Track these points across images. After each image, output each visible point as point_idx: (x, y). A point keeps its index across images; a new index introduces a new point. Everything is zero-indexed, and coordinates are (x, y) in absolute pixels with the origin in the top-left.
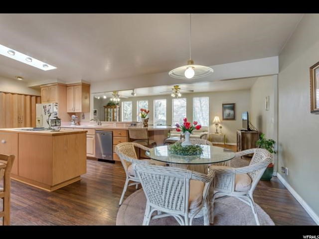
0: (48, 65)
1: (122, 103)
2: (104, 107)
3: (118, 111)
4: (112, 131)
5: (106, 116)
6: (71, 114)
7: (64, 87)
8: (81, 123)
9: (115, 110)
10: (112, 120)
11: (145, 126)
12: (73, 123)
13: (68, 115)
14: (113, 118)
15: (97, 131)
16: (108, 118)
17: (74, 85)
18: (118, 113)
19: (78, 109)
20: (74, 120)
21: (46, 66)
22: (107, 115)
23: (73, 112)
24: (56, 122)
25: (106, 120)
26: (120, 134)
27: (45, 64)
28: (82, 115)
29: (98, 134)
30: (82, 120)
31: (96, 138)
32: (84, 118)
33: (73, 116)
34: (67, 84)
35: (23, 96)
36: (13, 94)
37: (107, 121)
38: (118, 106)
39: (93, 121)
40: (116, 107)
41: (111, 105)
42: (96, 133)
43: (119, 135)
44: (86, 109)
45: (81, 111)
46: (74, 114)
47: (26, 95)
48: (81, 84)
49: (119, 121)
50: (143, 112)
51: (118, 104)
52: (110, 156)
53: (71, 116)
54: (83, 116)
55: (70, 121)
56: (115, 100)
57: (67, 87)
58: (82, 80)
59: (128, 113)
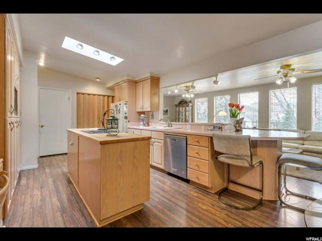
0: (115, 57)
1: (196, 100)
2: (176, 105)
3: (190, 109)
4: (186, 137)
5: (177, 117)
6: (140, 113)
7: (134, 84)
8: (150, 124)
9: (187, 108)
10: (184, 120)
11: (237, 131)
12: (142, 123)
13: (137, 114)
14: (185, 118)
15: (167, 135)
16: (179, 118)
17: (142, 81)
18: (190, 113)
19: (147, 108)
20: (143, 120)
21: (113, 58)
22: (179, 115)
23: (141, 110)
24: (112, 123)
25: (177, 121)
26: (198, 141)
27: (112, 56)
28: (151, 113)
29: (168, 140)
30: (151, 120)
31: (165, 144)
32: (153, 118)
33: (142, 115)
34: (136, 80)
35: (102, 96)
36: (94, 95)
37: (179, 121)
38: (190, 104)
39: (162, 122)
40: (188, 106)
41: (183, 103)
42: (165, 137)
43: (197, 144)
44: (155, 107)
45: (149, 110)
46: (143, 113)
47: (104, 96)
48: (150, 78)
49: (192, 121)
50: (234, 108)
51: (190, 102)
52: (183, 173)
53: (140, 115)
54: (152, 115)
55: (139, 121)
56: (188, 96)
57: (137, 83)
58: (151, 73)
59: (202, 112)
